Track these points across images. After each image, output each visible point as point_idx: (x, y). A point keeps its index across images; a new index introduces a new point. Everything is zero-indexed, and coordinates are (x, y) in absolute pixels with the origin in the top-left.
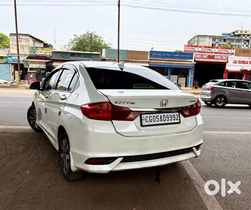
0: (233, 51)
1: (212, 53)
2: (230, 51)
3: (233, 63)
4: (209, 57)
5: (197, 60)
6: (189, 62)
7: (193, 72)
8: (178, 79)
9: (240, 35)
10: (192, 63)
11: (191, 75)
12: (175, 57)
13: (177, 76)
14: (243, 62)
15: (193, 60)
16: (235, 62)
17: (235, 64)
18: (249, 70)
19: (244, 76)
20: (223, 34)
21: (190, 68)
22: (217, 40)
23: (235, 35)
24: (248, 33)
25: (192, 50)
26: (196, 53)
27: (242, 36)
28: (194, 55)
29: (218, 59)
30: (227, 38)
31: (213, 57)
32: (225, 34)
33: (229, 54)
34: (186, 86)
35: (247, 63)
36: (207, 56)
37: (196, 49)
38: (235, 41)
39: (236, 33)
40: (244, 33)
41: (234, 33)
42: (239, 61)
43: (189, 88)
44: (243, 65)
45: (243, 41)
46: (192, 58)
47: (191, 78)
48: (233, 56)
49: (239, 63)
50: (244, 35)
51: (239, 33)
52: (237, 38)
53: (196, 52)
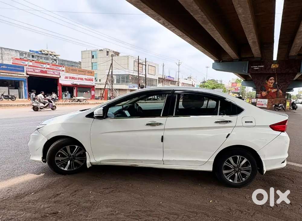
0: (64, 69)
1: (44, 68)
2: (60, 68)
3: (65, 78)
4: (42, 72)
5: (29, 73)
6: (21, 74)
7: (27, 84)
8: (8, 90)
9: (47, 54)
10: (24, 76)
11: (24, 87)
12: (2, 68)
13: (7, 88)
14: (73, 78)
15: (25, 73)
16: (66, 78)
17: (67, 79)
18: (79, 84)
19: (75, 88)
20: (30, 50)
21: (23, 81)
22: (24, 55)
23: (42, 54)
24: (54, 54)
25: (22, 63)
26: (27, 67)
27: (49, 55)
28: (25, 68)
29: (50, 74)
30: (35, 55)
31: (46, 72)
32: (33, 51)
33: (60, 70)
34: (20, 98)
35: (76, 79)
36: (39, 70)
37: (26, 63)
38: (43, 58)
39: (43, 52)
40: (50, 53)
41: (41, 51)
42: (70, 77)
43: (24, 99)
44: (73, 80)
45: (51, 59)
46: (23, 71)
47: (25, 90)
48: (63, 73)
49: (70, 79)
50: (51, 55)
51: (46, 52)
52: (45, 56)
53: (26, 65)
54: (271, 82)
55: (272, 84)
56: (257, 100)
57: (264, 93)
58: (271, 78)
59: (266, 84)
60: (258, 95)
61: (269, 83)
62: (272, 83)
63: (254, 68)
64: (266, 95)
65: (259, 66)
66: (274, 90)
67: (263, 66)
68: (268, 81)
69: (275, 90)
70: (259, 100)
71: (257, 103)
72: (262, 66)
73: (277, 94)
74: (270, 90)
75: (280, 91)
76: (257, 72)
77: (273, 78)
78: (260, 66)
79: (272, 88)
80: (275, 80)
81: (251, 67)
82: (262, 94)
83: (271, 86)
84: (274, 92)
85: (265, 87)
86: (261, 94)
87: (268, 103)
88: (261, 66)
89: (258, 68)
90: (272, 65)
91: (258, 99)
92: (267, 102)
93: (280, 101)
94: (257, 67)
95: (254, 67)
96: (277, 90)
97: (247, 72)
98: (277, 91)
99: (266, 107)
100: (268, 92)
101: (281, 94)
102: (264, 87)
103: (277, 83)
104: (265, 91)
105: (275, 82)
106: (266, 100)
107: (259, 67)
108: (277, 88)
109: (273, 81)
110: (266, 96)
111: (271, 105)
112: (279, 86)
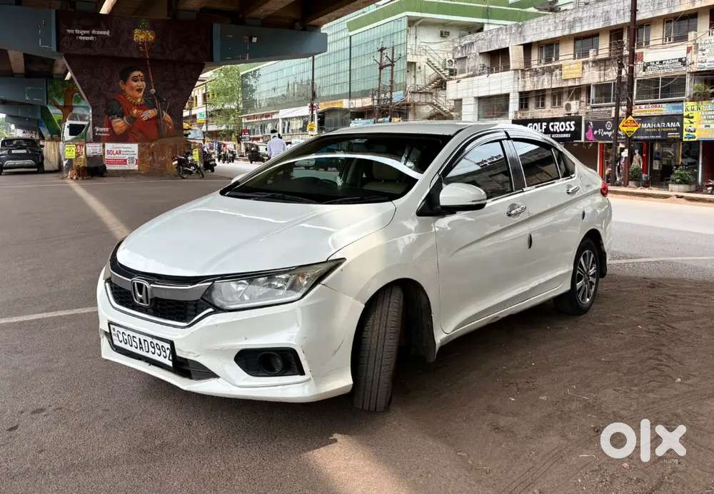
54: (136, 86)
55: (142, 93)
56: (104, 146)
57: (119, 124)
58: (136, 73)
59: (123, 91)
60: (101, 129)
61: (132, 88)
62: (139, 90)
63: (80, 35)
64: (124, 128)
65: (94, 32)
66: (150, 111)
67: (107, 33)
68: (125, 81)
69: (150, 113)
70: (109, 146)
71: (107, 156)
72: (104, 33)
73: (158, 126)
74: (135, 111)
75: (167, 117)
76: (88, 51)
77: (142, 74)
78: (98, 33)
79: (142, 107)
80: (146, 79)
81: (69, 31)
82: (113, 126)
83: (139, 100)
84: (149, 119)
85: (118, 102)
86: (110, 125)
87: (141, 154)
88: (101, 33)
89: (92, 38)
90: (137, 31)
91: (106, 144)
92: (136, 152)
93: (176, 146)
94: (88, 32)
95: (77, 31)
96: (159, 112)
97: (54, 48)
98: (157, 118)
99: (136, 167)
100: (133, 120)
101: (170, 124)
102: (116, 102)
103: (153, 91)
104: (122, 117)
105: (148, 88)
106: (134, 148)
107: (94, 35)
108: (155, 107)
109: (142, 84)
110: (126, 131)
111: (150, 162)
112: (161, 101)
